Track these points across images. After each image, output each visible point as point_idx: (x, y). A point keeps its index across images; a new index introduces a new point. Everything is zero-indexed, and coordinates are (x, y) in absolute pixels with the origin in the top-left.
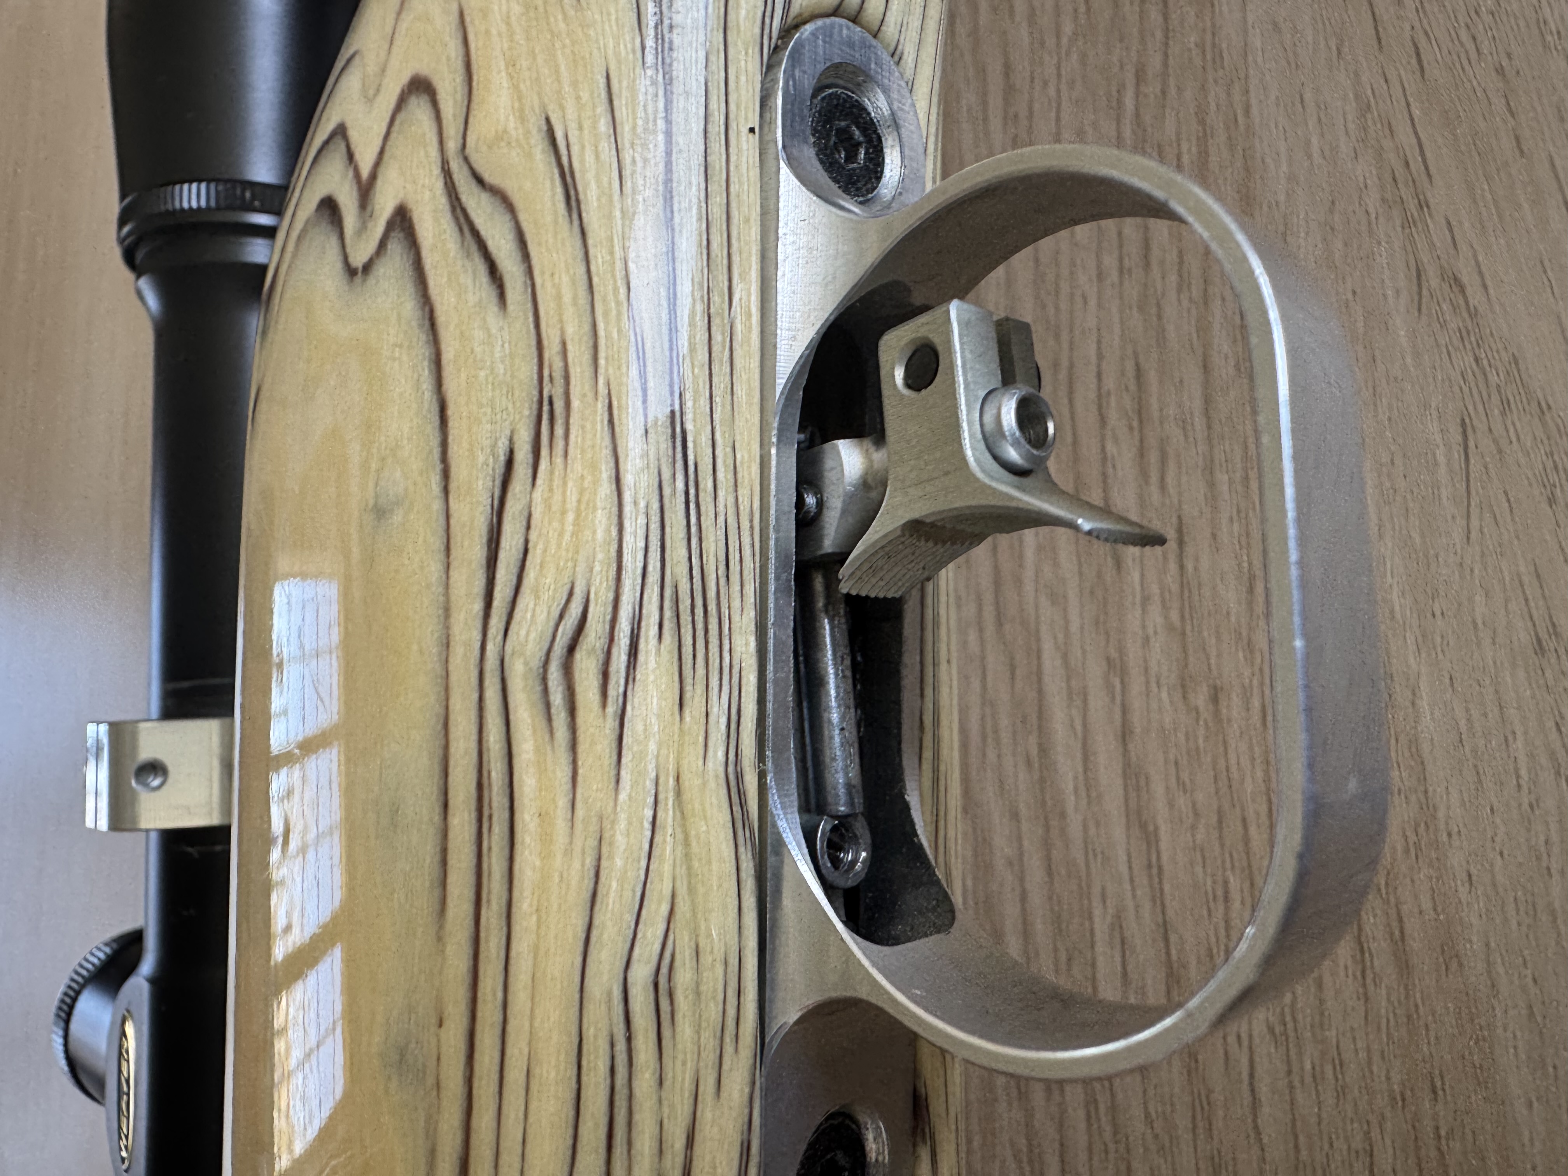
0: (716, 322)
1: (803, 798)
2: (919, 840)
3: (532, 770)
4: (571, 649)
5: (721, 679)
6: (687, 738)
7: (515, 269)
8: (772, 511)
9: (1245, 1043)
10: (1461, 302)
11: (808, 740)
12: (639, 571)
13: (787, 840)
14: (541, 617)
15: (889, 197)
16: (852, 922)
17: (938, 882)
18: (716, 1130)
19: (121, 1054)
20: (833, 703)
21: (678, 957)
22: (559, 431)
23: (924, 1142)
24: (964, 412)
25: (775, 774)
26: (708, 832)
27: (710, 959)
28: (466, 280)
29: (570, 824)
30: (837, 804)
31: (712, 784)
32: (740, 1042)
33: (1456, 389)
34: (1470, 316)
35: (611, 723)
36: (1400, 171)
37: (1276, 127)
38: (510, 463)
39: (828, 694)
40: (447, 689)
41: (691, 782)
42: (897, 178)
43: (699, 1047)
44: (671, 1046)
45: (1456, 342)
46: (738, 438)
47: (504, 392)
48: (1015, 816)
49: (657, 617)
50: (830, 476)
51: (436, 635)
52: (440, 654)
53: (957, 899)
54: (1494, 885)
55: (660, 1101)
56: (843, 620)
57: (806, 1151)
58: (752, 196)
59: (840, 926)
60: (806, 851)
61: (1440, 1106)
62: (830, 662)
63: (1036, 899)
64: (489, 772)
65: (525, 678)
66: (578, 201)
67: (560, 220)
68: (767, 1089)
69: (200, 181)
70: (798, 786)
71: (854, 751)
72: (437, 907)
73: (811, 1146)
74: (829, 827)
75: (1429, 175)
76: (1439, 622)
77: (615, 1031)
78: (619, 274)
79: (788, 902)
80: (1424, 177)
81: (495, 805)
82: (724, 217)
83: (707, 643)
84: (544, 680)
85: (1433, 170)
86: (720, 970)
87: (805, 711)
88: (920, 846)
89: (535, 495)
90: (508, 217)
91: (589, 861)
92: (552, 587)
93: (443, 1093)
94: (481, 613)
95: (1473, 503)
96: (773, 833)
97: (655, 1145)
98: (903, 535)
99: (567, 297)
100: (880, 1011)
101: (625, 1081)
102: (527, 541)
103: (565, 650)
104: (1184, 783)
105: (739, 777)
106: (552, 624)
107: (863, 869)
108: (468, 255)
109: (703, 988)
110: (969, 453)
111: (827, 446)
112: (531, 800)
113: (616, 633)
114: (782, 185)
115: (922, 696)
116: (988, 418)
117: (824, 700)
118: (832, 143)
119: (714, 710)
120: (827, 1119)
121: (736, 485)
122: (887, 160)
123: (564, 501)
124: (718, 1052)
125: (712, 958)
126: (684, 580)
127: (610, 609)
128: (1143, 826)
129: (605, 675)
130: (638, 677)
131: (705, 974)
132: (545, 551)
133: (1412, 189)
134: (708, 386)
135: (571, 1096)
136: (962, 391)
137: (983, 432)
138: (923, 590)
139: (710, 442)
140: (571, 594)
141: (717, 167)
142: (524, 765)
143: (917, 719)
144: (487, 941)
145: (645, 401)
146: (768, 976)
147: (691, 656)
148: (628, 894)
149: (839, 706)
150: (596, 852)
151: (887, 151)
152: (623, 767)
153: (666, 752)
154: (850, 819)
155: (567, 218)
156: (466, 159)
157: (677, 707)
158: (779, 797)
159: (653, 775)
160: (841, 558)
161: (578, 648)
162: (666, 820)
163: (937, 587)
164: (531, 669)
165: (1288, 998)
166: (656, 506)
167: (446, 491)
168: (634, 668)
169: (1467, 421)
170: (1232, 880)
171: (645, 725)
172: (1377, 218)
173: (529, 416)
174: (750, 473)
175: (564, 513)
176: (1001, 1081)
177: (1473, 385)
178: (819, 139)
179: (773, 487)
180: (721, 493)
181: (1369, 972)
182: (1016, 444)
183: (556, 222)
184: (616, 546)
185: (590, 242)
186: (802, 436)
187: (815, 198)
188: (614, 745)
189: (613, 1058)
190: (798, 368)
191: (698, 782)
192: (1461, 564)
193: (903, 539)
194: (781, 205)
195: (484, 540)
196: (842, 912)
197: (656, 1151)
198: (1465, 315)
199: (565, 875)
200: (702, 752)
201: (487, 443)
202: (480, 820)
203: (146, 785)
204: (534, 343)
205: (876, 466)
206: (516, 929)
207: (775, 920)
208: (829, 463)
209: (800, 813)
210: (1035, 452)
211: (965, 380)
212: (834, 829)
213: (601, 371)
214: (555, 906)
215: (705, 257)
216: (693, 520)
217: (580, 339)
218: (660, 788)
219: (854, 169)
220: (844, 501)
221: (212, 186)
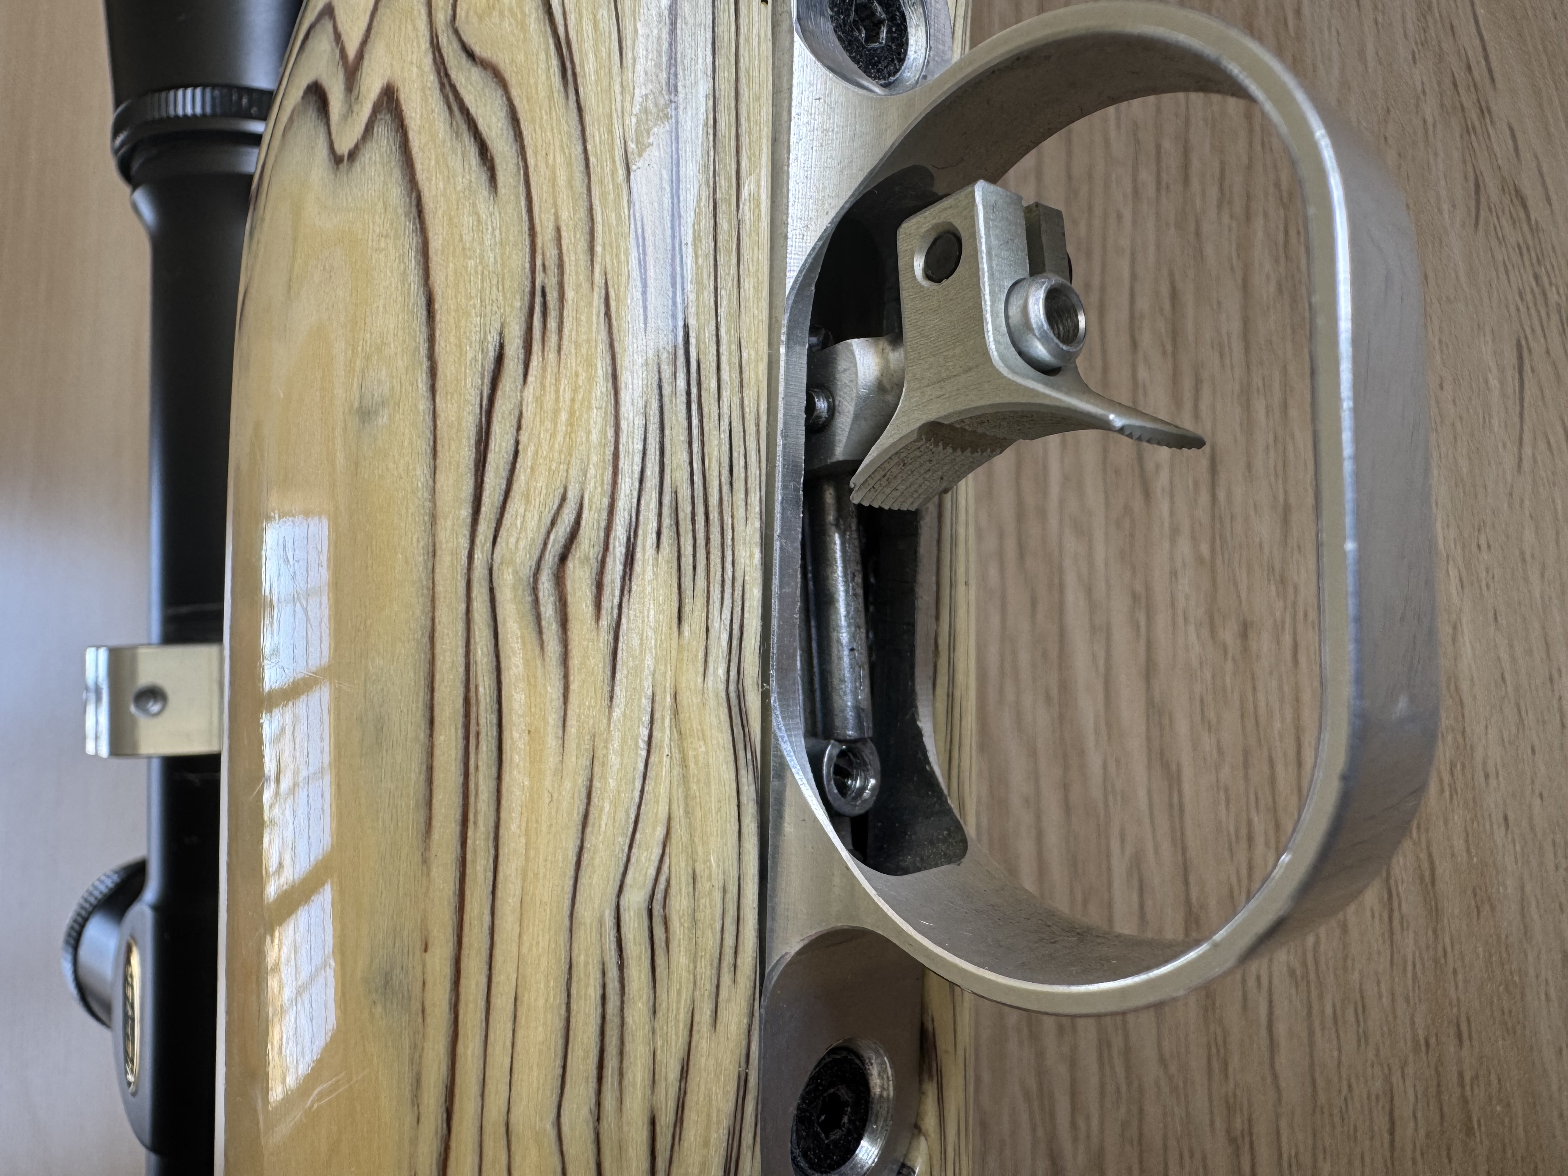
0: (722, 208)
1: (809, 722)
2: (931, 768)
3: (521, 685)
4: (563, 558)
5: (723, 592)
6: (685, 654)
7: (507, 148)
8: (780, 415)
9: (1265, 984)
10: (1522, 215)
11: (815, 661)
12: (637, 476)
13: (791, 764)
14: (532, 524)
15: (913, 81)
16: (860, 851)
17: (950, 811)
18: (712, 1062)
19: (127, 981)
20: (843, 622)
21: (673, 882)
22: (552, 324)
23: (931, 1076)
24: (988, 303)
25: (779, 693)
26: (707, 752)
27: (708, 886)
28: (456, 163)
29: (560, 742)
30: (846, 728)
31: (712, 702)
32: (738, 973)
33: (1512, 308)
34: (1531, 229)
35: (605, 637)
36: (1461, 76)
37: (1329, 28)
38: (500, 359)
39: (837, 610)
40: (433, 600)
41: (688, 699)
42: (921, 61)
43: (695, 976)
44: (665, 973)
45: (1516, 258)
46: (744, 334)
47: (494, 282)
48: (1033, 753)
49: (655, 524)
50: (843, 378)
51: (422, 544)
52: (425, 562)
53: (970, 830)
54: (1532, 828)
55: (654, 1032)
56: (855, 535)
57: (808, 1085)
58: (763, 71)
59: (845, 854)
60: (811, 775)
61: (1465, 1052)
62: (840, 579)
63: (1053, 839)
64: (477, 687)
65: (515, 588)
66: (574, 75)
67: (556, 95)
68: (766, 1022)
69: (195, 86)
70: (805, 710)
71: (864, 673)
72: (422, 827)
73: (812, 1079)
74: (836, 752)
75: (1493, 80)
76: (1485, 555)
77: (607, 958)
78: (619, 154)
79: (790, 827)
80: (1487, 82)
81: (482, 721)
82: (733, 94)
83: (708, 553)
84: (535, 590)
85: (1497, 75)
86: (717, 895)
87: (814, 631)
88: (932, 773)
89: (526, 393)
90: (500, 92)
91: (581, 781)
92: (544, 491)
93: (429, 1020)
94: (469, 520)
95: (1525, 428)
96: (775, 756)
97: (648, 1076)
98: (919, 439)
99: (562, 180)
100: (885, 942)
101: (617, 1011)
102: (517, 443)
103: (557, 559)
104: (1209, 722)
105: (741, 696)
106: (543, 531)
107: (872, 796)
108: (458, 135)
109: (700, 915)
110: (992, 346)
111: (841, 346)
112: (520, 716)
113: (611, 541)
114: (796, 59)
115: (937, 618)
116: (1014, 311)
117: (833, 617)
118: (852, 18)
119: (715, 625)
120: (829, 1054)
121: (742, 386)
122: (912, 41)
123: (557, 400)
124: (715, 982)
125: (710, 887)
126: (685, 486)
127: (604, 515)
128: (1165, 765)
129: (599, 586)
130: (634, 588)
131: (702, 901)
132: (536, 453)
133: (1474, 96)
134: (712, 278)
135: (560, 1024)
136: (986, 279)
137: (1008, 325)
138: (940, 506)
139: (714, 338)
140: (564, 499)
141: (726, 39)
142: (513, 680)
143: (932, 642)
144: (474, 862)
145: (644, 293)
146: (769, 905)
147: (691, 567)
148: (621, 815)
149: (849, 626)
150: (588, 771)
151: (911, 31)
152: (617, 682)
153: (662, 668)
154: (859, 745)
155: (563, 94)
156: (456, 32)
157: (675, 621)
158: (784, 718)
159: (650, 692)
160: (851, 466)
161: (570, 556)
162: (662, 741)
163: (955, 503)
164: (520, 579)
165: (1310, 940)
166: (655, 405)
167: (433, 389)
168: (630, 579)
169: (1523, 342)
170: (1255, 819)
171: (642, 639)
172: (1434, 126)
173: (521, 308)
174: (757, 373)
175: (556, 412)
176: (1013, 1018)
177: (1531, 305)
178: (838, 13)
179: (781, 389)
180: (725, 394)
181: (1396, 914)
182: (1044, 339)
183: (551, 97)
184: (612, 448)
185: (588, 119)
186: (814, 340)
187: (831, 75)
188: (608, 659)
189: (604, 986)
190: (810, 260)
191: (697, 700)
192: (1511, 494)
193: (919, 444)
194: (795, 82)
195: (473, 442)
196: (849, 840)
197: (648, 1082)
198: (1526, 228)
199: (555, 795)
200: (701, 670)
201: (475, 338)
202: (467, 738)
203: (146, 711)
204: (526, 228)
205: (892, 366)
206: (504, 851)
207: (776, 847)
208: (842, 364)
209: (805, 737)
210: (1065, 347)
211: (990, 268)
212: (842, 754)
213: (598, 259)
214: (544, 829)
215: (711, 138)
216: (695, 421)
217: (575, 226)
218: (657, 706)
219: (875, 50)
220: (856, 405)
221: (208, 91)
